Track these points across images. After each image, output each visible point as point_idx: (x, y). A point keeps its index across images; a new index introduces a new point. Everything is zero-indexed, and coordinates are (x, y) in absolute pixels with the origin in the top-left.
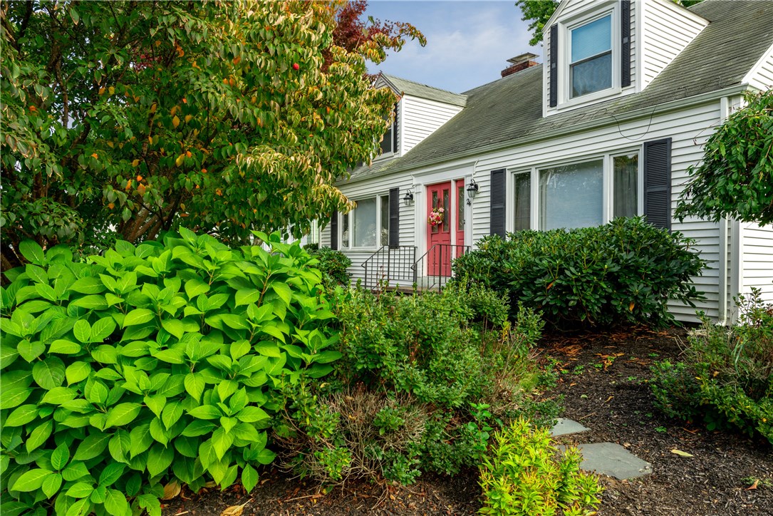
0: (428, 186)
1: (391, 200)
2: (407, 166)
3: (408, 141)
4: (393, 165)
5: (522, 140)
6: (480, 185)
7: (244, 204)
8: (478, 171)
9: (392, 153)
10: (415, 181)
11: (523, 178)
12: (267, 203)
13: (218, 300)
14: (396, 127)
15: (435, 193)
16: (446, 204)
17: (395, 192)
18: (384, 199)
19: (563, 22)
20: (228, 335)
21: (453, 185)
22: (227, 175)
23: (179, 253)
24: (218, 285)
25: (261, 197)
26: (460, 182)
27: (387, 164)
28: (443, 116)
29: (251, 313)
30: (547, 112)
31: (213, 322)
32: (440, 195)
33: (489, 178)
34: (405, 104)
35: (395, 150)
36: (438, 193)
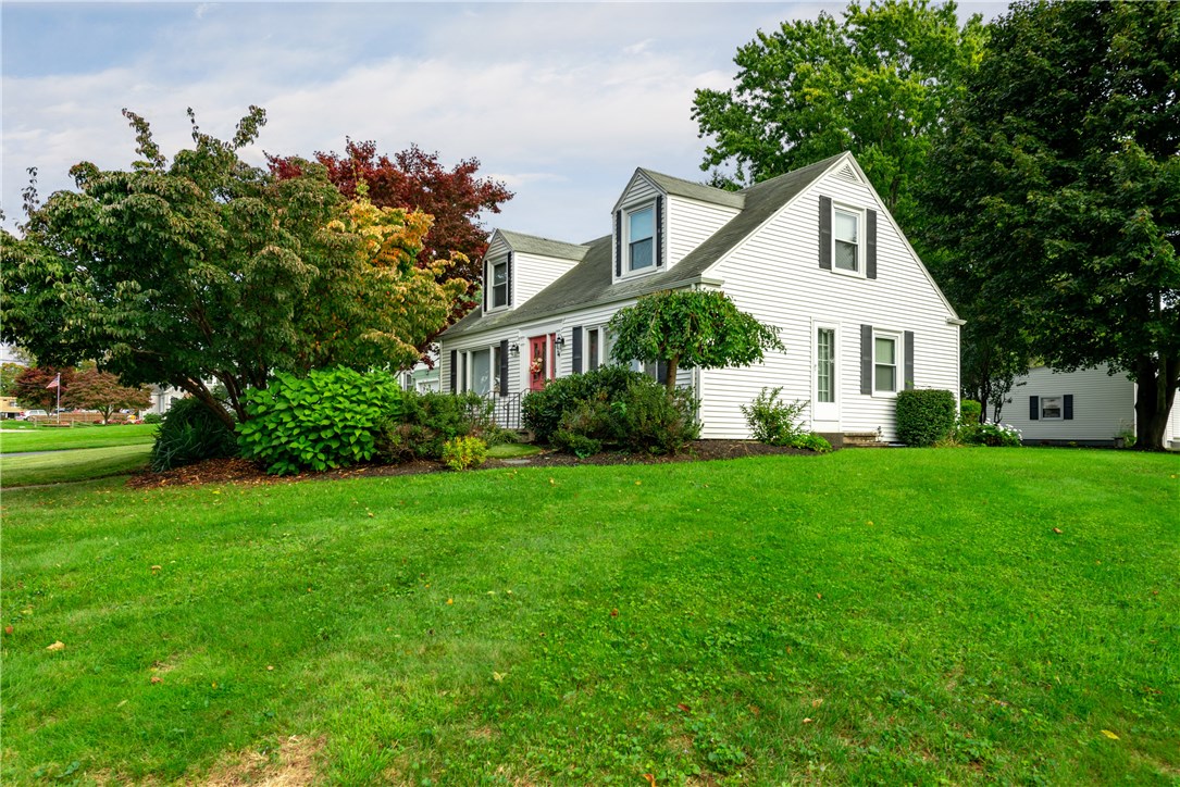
0: (531, 339)
1: (502, 349)
2: (513, 321)
3: (521, 295)
4: (504, 319)
5: (590, 304)
6: (566, 339)
7: (364, 355)
8: (563, 327)
9: (506, 306)
10: (520, 334)
11: (594, 334)
12: (375, 354)
13: (355, 391)
14: (509, 282)
15: (536, 345)
16: (544, 357)
17: (504, 343)
18: (497, 349)
19: (625, 209)
20: (359, 402)
21: (548, 338)
22: (356, 341)
23: (339, 374)
24: (355, 387)
25: (372, 351)
26: (552, 335)
27: (502, 316)
28: (557, 269)
29: (368, 395)
30: (616, 280)
31: (354, 399)
32: (540, 347)
33: (571, 333)
34: (518, 260)
35: (509, 304)
36: (538, 343)
